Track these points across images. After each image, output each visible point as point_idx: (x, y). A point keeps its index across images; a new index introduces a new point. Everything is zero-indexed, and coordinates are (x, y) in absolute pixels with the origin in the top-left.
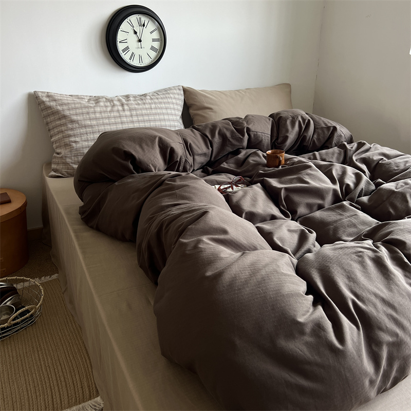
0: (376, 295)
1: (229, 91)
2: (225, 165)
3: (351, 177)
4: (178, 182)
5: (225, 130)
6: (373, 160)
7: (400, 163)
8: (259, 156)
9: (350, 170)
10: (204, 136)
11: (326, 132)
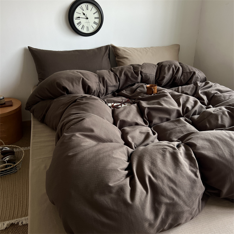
0: (165, 175)
1: (140, 48)
2: (124, 92)
3: (191, 103)
4: (84, 101)
5: (128, 72)
6: (211, 93)
7: (227, 96)
8: (144, 87)
9: (192, 99)
10: (115, 75)
11: (189, 75)
